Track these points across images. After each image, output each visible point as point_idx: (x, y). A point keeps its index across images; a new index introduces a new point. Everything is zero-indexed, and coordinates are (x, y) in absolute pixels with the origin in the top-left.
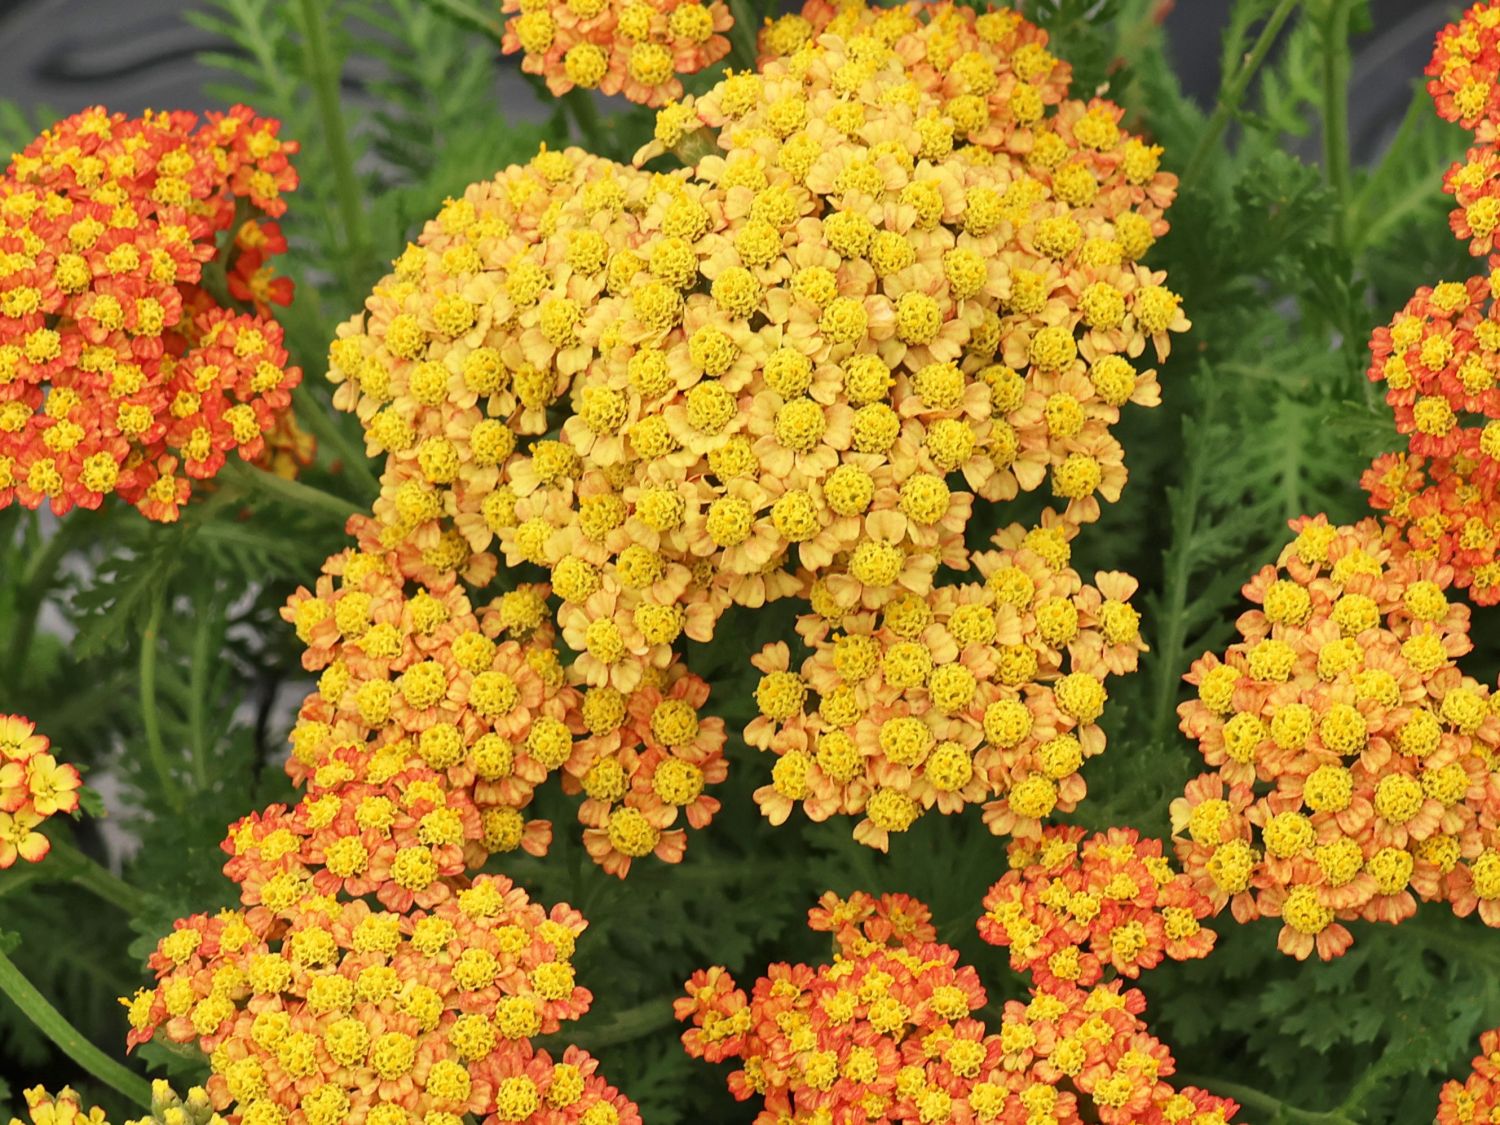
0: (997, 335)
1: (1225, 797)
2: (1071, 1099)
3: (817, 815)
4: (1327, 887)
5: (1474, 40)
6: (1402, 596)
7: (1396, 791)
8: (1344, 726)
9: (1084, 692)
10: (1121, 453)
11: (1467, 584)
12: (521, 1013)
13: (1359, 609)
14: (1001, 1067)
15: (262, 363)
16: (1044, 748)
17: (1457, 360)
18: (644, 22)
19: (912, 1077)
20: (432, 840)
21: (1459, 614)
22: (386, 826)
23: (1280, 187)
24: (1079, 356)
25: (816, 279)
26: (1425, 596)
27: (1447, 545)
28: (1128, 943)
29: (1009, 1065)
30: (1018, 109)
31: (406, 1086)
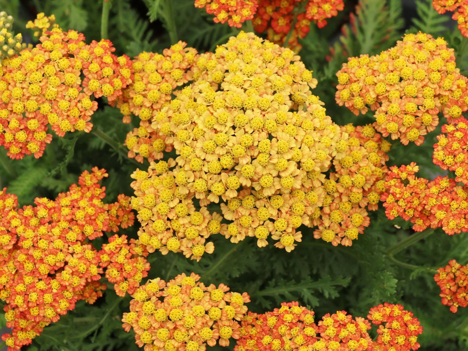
0: (262, 197)
1: (160, 290)
2: (62, 265)
3: (132, 185)
4: (137, 321)
5: (397, 314)
6: (225, 325)
7: (163, 333)
8: (175, 314)
9: (173, 244)
10: (242, 240)
11: (239, 344)
12: (53, 119)
13: (215, 313)
14: (69, 246)
15: (240, 17)
16: (156, 238)
17: (286, 324)
18: (355, 90)
19: (64, 224)
20: (103, 88)
21: (227, 343)
22: (104, 75)
23: (388, 284)
24: (264, 222)
25: (247, 140)
26: (226, 332)
27: (248, 336)
28: (113, 273)
29: (70, 248)
30: (352, 195)
31: (27, 95)
